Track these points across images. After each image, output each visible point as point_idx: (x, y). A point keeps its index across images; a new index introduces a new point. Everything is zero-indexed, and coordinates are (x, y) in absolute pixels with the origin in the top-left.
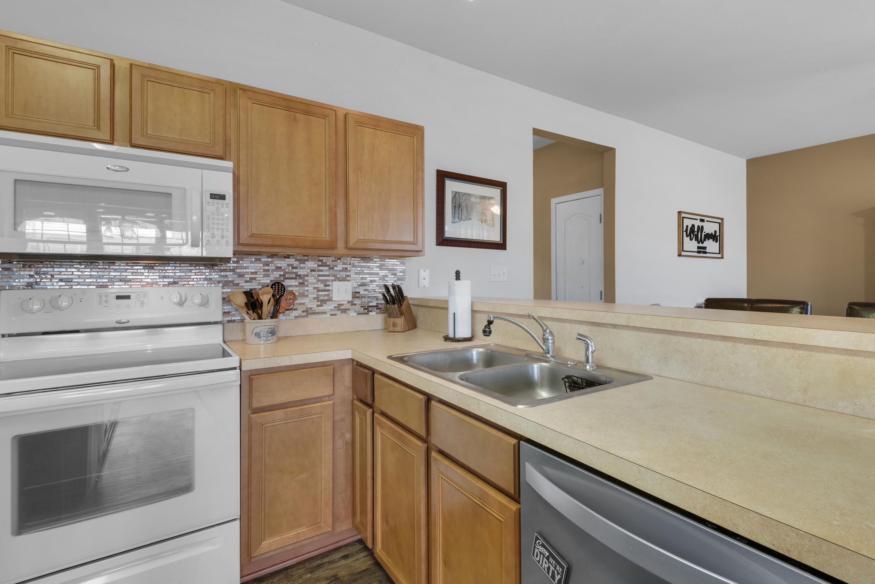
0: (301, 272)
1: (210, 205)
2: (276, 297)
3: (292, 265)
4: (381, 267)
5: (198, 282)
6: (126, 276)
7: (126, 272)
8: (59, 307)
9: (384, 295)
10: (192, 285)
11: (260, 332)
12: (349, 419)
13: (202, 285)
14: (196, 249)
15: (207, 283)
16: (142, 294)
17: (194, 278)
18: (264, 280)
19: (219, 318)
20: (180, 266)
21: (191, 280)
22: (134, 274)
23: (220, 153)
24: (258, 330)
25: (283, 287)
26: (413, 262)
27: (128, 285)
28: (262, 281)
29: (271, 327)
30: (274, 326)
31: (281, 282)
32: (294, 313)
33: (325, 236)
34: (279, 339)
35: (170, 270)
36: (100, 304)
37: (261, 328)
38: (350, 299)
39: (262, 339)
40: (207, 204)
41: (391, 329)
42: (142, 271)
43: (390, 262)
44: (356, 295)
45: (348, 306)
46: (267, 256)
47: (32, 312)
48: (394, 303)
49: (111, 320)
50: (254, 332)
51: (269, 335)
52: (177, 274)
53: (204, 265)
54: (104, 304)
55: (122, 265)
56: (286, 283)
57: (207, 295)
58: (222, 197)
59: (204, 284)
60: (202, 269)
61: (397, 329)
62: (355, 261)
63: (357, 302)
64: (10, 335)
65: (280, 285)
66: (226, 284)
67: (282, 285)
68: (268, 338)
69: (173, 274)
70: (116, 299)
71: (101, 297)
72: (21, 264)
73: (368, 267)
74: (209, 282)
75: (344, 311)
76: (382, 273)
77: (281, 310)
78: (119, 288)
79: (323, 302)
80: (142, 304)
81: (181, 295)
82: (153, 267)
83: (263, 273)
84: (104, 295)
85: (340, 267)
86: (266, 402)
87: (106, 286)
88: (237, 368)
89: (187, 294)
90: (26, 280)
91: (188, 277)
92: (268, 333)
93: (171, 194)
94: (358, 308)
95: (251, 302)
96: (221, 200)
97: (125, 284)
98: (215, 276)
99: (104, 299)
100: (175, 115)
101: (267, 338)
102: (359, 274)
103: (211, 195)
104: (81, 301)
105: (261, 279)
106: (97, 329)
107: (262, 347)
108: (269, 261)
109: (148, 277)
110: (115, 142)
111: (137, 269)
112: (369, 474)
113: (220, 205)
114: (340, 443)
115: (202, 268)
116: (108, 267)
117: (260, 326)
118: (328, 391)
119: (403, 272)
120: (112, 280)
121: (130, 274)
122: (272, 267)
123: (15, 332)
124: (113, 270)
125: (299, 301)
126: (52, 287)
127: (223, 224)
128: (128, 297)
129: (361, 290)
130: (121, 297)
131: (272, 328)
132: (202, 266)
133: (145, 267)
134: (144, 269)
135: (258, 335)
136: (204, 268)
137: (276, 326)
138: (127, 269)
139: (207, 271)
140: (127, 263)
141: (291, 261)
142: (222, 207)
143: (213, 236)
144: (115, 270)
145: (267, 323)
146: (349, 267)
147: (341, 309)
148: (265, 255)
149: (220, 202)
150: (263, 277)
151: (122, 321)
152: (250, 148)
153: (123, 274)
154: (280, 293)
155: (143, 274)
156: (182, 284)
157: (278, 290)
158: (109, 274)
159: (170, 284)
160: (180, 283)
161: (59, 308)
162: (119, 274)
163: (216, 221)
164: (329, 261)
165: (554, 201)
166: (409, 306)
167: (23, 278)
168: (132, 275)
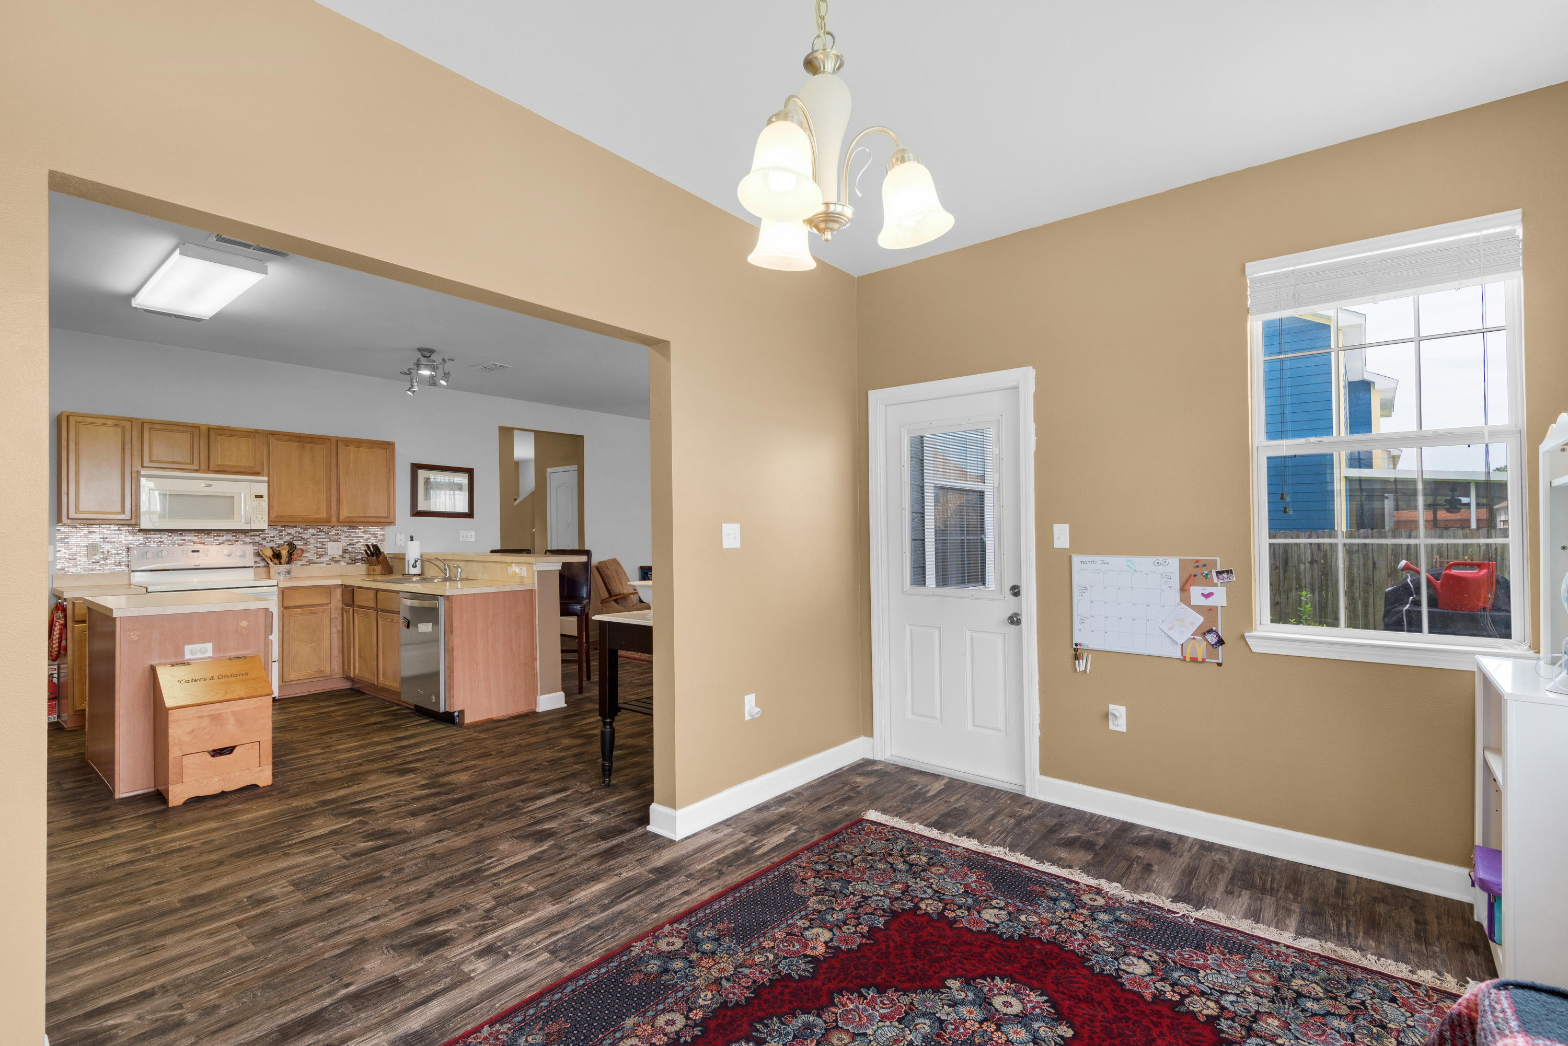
0: (304, 536)
1: (254, 501)
2: (290, 552)
3: (298, 532)
4: (365, 532)
6: (195, 540)
9: (365, 551)
11: (281, 571)
12: (340, 618)
14: (248, 525)
16: (205, 549)
19: (252, 564)
23: (262, 472)
24: (279, 571)
25: (293, 545)
26: (389, 529)
27: (199, 545)
28: (280, 542)
29: (287, 569)
31: (292, 543)
32: (300, 563)
33: (323, 514)
34: (291, 578)
36: (183, 555)
38: (341, 554)
39: (282, 576)
40: (252, 501)
41: (372, 573)
43: (372, 529)
44: (345, 551)
45: (340, 559)
48: (373, 556)
50: (277, 572)
51: (286, 574)
54: (185, 555)
56: (295, 543)
57: (244, 550)
58: (261, 497)
61: (376, 573)
62: (345, 529)
63: (347, 556)
66: (254, 543)
68: (285, 576)
70: (192, 552)
71: (181, 550)
73: (355, 532)
74: (246, 543)
75: (337, 562)
76: (366, 536)
77: (293, 560)
78: (197, 547)
79: (321, 556)
80: (207, 555)
85: (333, 532)
86: (291, 604)
88: (275, 586)
89: (231, 549)
92: (286, 572)
93: (234, 496)
94: (347, 560)
95: (273, 554)
97: (195, 544)
98: (248, 540)
99: (184, 552)
100: (233, 452)
102: (347, 537)
103: (255, 496)
105: (279, 540)
106: (179, 569)
108: (286, 530)
110: (201, 470)
112: (352, 640)
114: (334, 630)
117: (280, 568)
118: (327, 601)
119: (383, 535)
122: (284, 533)
125: (305, 555)
127: (261, 511)
128: (198, 551)
129: (350, 548)
130: (194, 551)
135: (279, 573)
136: (242, 535)
137: (290, 569)
139: (244, 537)
141: (298, 529)
142: (261, 502)
143: (257, 518)
145: (283, 568)
146: (340, 533)
147: (334, 560)
149: (260, 500)
151: (198, 565)
152: (276, 467)
154: (292, 549)
157: (291, 547)
158: (186, 539)
162: (191, 539)
163: (257, 510)
164: (325, 529)
165: (549, 470)
166: (385, 558)
168: (199, 540)
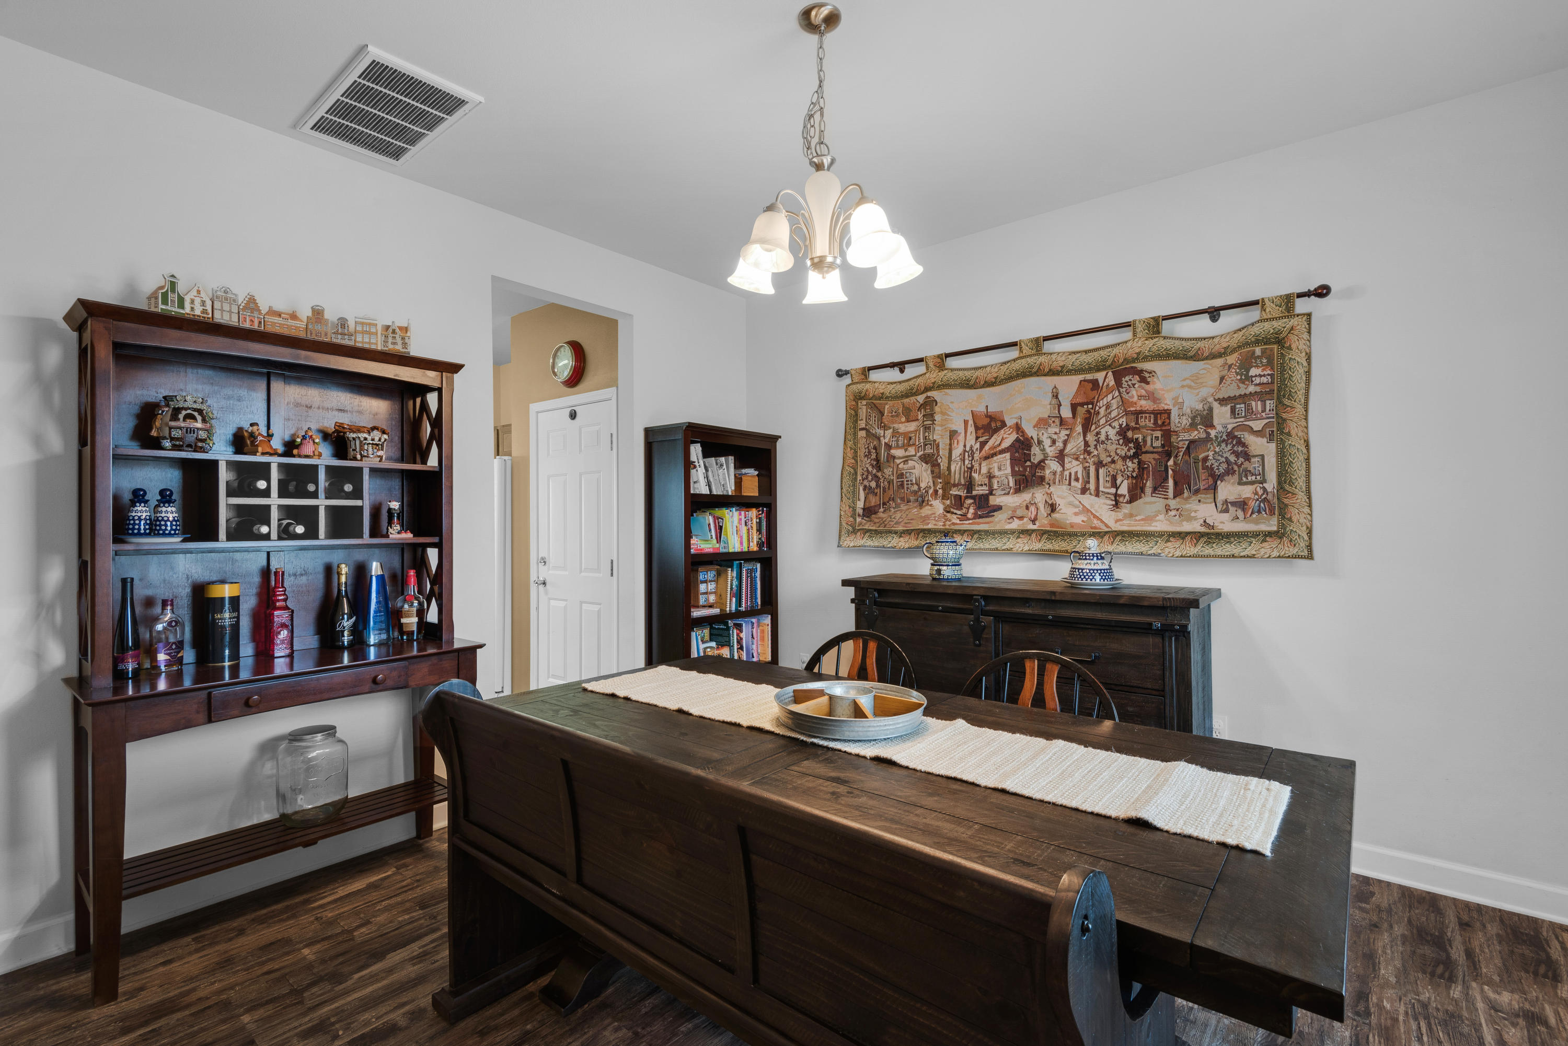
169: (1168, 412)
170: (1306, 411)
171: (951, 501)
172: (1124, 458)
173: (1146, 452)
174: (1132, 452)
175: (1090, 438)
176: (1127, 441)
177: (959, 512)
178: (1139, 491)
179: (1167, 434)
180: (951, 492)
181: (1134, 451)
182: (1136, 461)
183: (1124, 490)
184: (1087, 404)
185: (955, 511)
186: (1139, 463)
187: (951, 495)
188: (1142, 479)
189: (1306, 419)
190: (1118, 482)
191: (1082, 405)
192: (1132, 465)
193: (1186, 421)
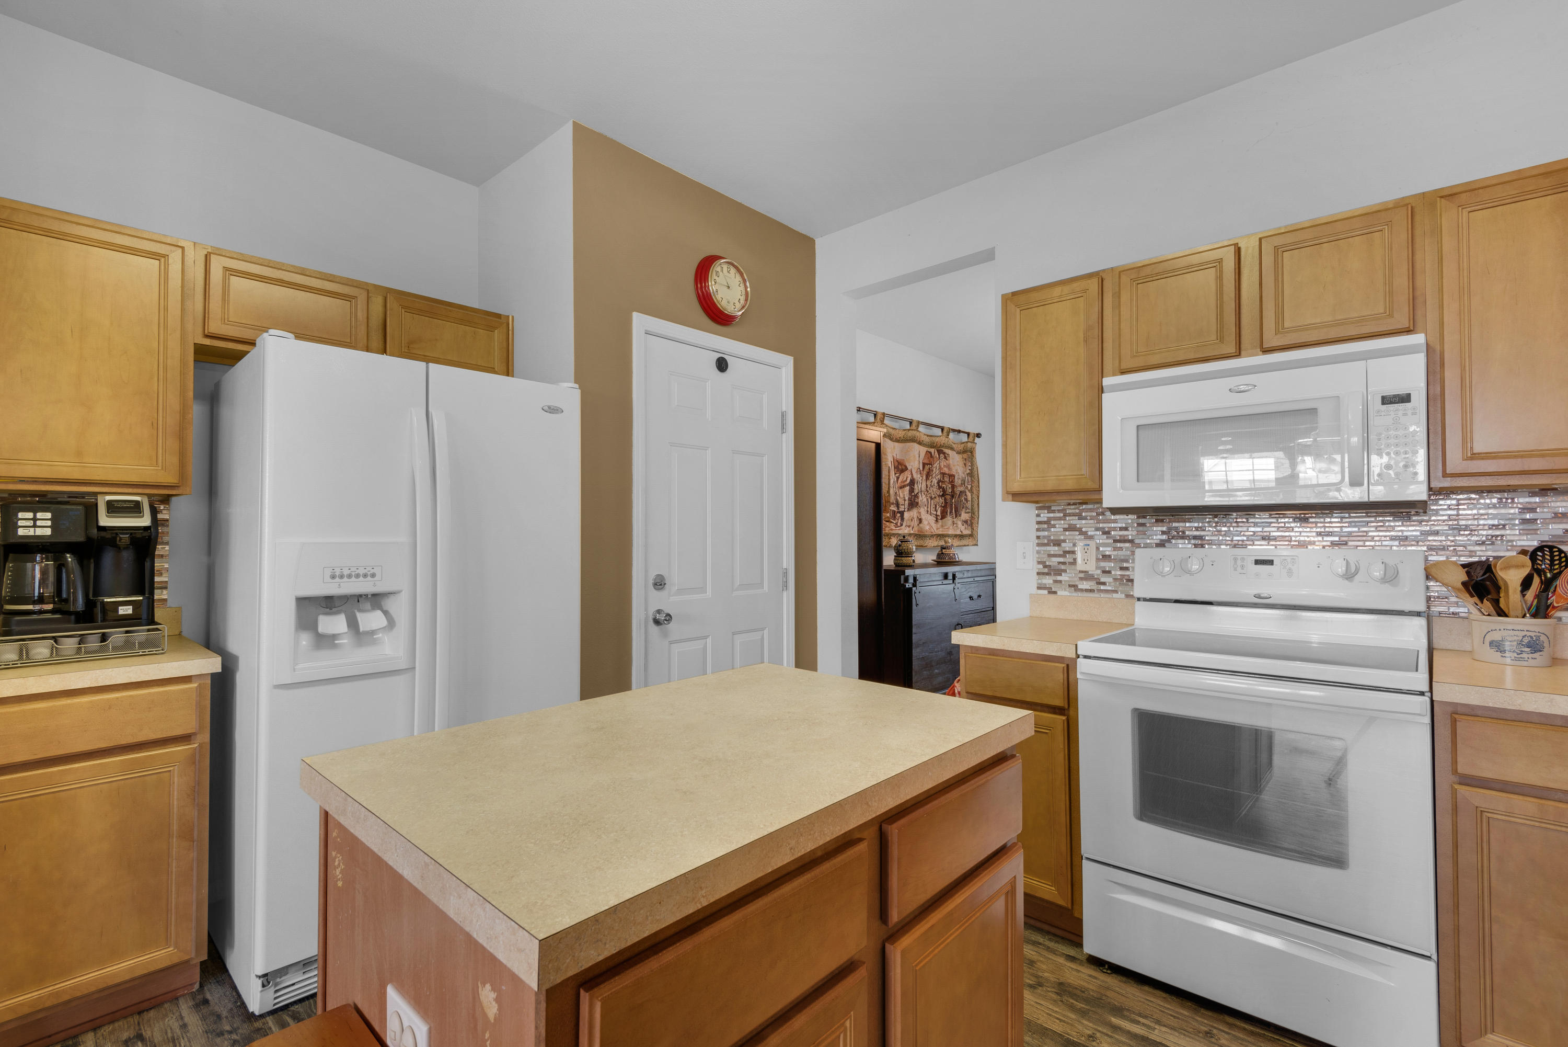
1: (1381, 415)
2: (1545, 576)
5: (1382, 543)
6: (1270, 532)
7: (1269, 526)
8: (1189, 571)
10: (1371, 548)
11: (1502, 641)
13: (1388, 548)
14: (1358, 489)
15: (1398, 544)
16: (1289, 559)
17: (1374, 536)
18: (1524, 540)
19: (1420, 606)
20: (1350, 517)
21: (1369, 538)
22: (1281, 529)
23: (1405, 323)
24: (1496, 636)
25: (1563, 555)
27: (1272, 545)
28: (1518, 542)
29: (1528, 634)
30: (1539, 634)
31: (1559, 546)
34: (1553, 661)
35: (1334, 523)
36: (1235, 569)
37: (1506, 633)
39: (1507, 654)
40: (1375, 414)
42: (1292, 525)
46: (1529, 493)
47: (1162, 574)
49: (1247, 592)
50: (1488, 639)
51: (1523, 649)
52: (1345, 530)
53: (1392, 514)
54: (1239, 569)
55: (1263, 517)
57: (1395, 565)
58: (1405, 399)
59: (1393, 546)
60: (1389, 521)
64: (1145, 600)
65: (1557, 551)
67: (1561, 551)
68: (1521, 656)
69: (1338, 529)
70: (1255, 564)
71: (1235, 559)
72: (1153, 518)
74: (1401, 542)
77: (1557, 603)
78: (1261, 549)
80: (1290, 573)
81: (1348, 562)
82: (1308, 519)
83: (1521, 527)
84: (1239, 557)
86: (1489, 771)
87: (1245, 546)
88: (1426, 694)
89: (1359, 561)
90: (1160, 537)
91: (1365, 534)
92: (1522, 645)
93: (1316, 409)
95: (1475, 581)
96: (1402, 404)
97: (1269, 543)
98: (1413, 533)
99: (1239, 563)
100: (1324, 286)
101: (1518, 654)
103: (1383, 398)
104: (1212, 565)
105: (1516, 538)
106: (1234, 603)
107: (1509, 671)
108: (1535, 503)
109: (1300, 534)
110: (1243, 353)
111: (1285, 523)
113: (1400, 413)
115: (1388, 519)
116: (1245, 520)
117: (1500, 630)
120: (1252, 539)
121: (1276, 529)
122: (1543, 514)
123: (1148, 596)
124: (1252, 525)
126: (1184, 546)
127: (1406, 444)
128: (1270, 562)
130: (1263, 563)
131: (1532, 637)
132: (1389, 516)
133: (1295, 519)
134: (1294, 521)
135: (1497, 646)
136: (1391, 519)
137: (1543, 634)
138: (1271, 523)
139: (1397, 524)
140: (1271, 515)
142: (1405, 414)
143: (1388, 466)
144: (1256, 525)
145: (1520, 626)
148: (1525, 490)
149: (1400, 408)
150: (1520, 534)
151: (1262, 595)
152: (1466, 295)
153: (1266, 529)
154: (1557, 567)
155: (1293, 530)
156: (1353, 546)
157: (1552, 560)
158: (1248, 530)
159: (1333, 544)
160: (1350, 543)
161: (1190, 573)
162: (1260, 529)
163: (1392, 441)
167: (1156, 535)
168: (1278, 531)
169: (954, 476)
170: (979, 484)
171: (890, 514)
172: (939, 496)
173: (947, 494)
174: (941, 494)
175: (929, 483)
176: (940, 487)
177: (894, 522)
178: (945, 514)
179: (953, 487)
180: (890, 508)
181: (942, 493)
182: (943, 498)
183: (939, 513)
184: (930, 464)
185: (893, 521)
186: (945, 499)
187: (891, 510)
188: (946, 508)
189: (979, 487)
190: (937, 508)
191: (927, 464)
192: (942, 500)
193: (960, 482)
